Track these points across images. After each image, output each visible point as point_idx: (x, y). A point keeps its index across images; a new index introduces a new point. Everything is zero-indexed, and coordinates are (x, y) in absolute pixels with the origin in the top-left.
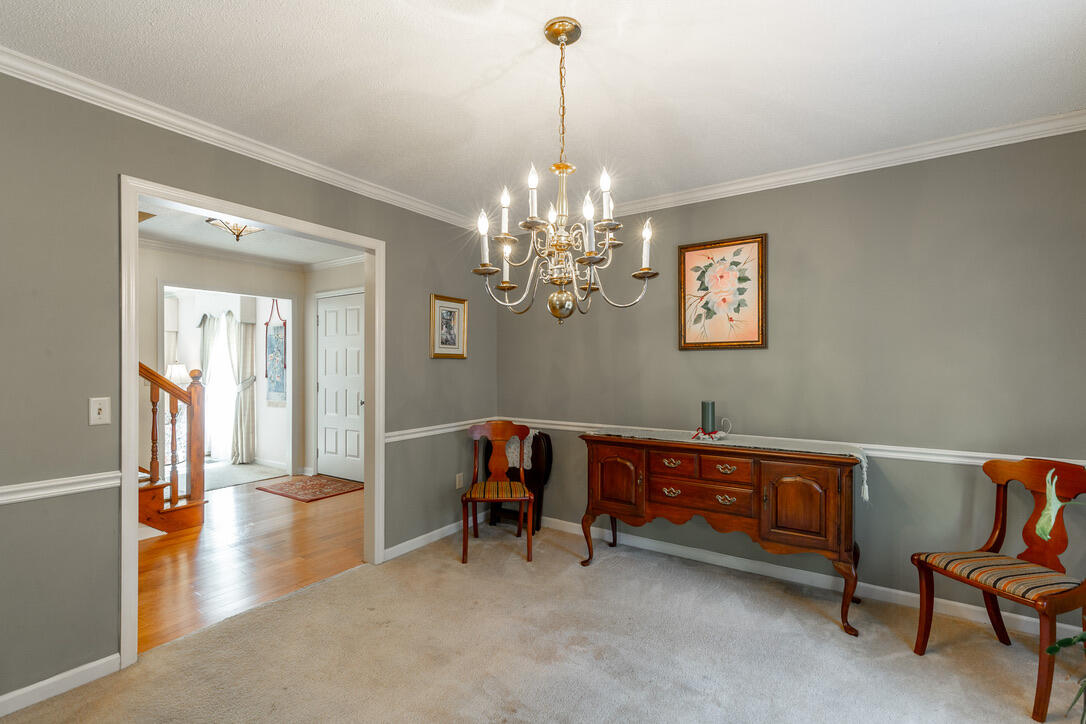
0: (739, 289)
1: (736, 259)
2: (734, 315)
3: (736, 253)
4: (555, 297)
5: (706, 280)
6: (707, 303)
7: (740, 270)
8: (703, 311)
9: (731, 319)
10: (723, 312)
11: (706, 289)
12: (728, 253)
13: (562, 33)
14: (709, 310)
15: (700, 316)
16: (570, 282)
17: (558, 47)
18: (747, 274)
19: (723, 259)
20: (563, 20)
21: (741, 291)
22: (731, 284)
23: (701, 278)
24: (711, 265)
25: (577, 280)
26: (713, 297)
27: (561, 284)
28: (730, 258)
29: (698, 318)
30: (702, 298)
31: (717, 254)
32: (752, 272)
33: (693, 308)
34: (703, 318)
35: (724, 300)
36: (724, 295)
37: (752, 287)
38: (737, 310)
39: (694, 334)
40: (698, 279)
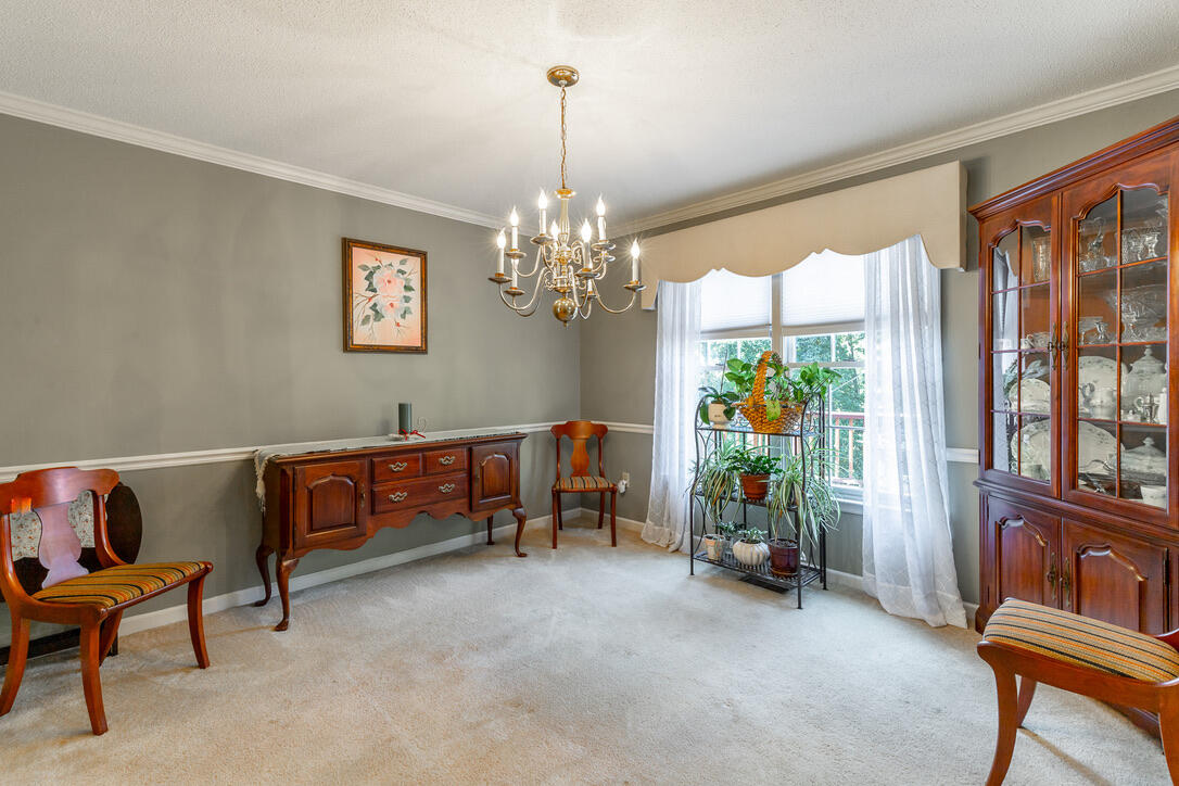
0: (405, 297)
1: (403, 268)
2: (401, 321)
3: (403, 262)
4: (559, 303)
5: (375, 281)
6: (375, 305)
7: (406, 280)
8: (371, 313)
9: (398, 325)
10: (390, 316)
11: (374, 290)
12: (396, 259)
13: (561, 78)
14: (377, 312)
15: (367, 317)
16: (571, 292)
17: (560, 89)
18: (412, 284)
19: (391, 265)
20: (562, 69)
21: (407, 299)
22: (397, 291)
23: (369, 277)
24: (379, 267)
25: (577, 289)
26: (382, 300)
27: (565, 292)
28: (397, 266)
29: (366, 320)
30: (370, 299)
31: (386, 257)
32: (416, 283)
33: (360, 310)
34: (371, 319)
35: (392, 305)
36: (391, 300)
37: (416, 296)
38: (403, 316)
39: (361, 335)
40: (366, 278)
